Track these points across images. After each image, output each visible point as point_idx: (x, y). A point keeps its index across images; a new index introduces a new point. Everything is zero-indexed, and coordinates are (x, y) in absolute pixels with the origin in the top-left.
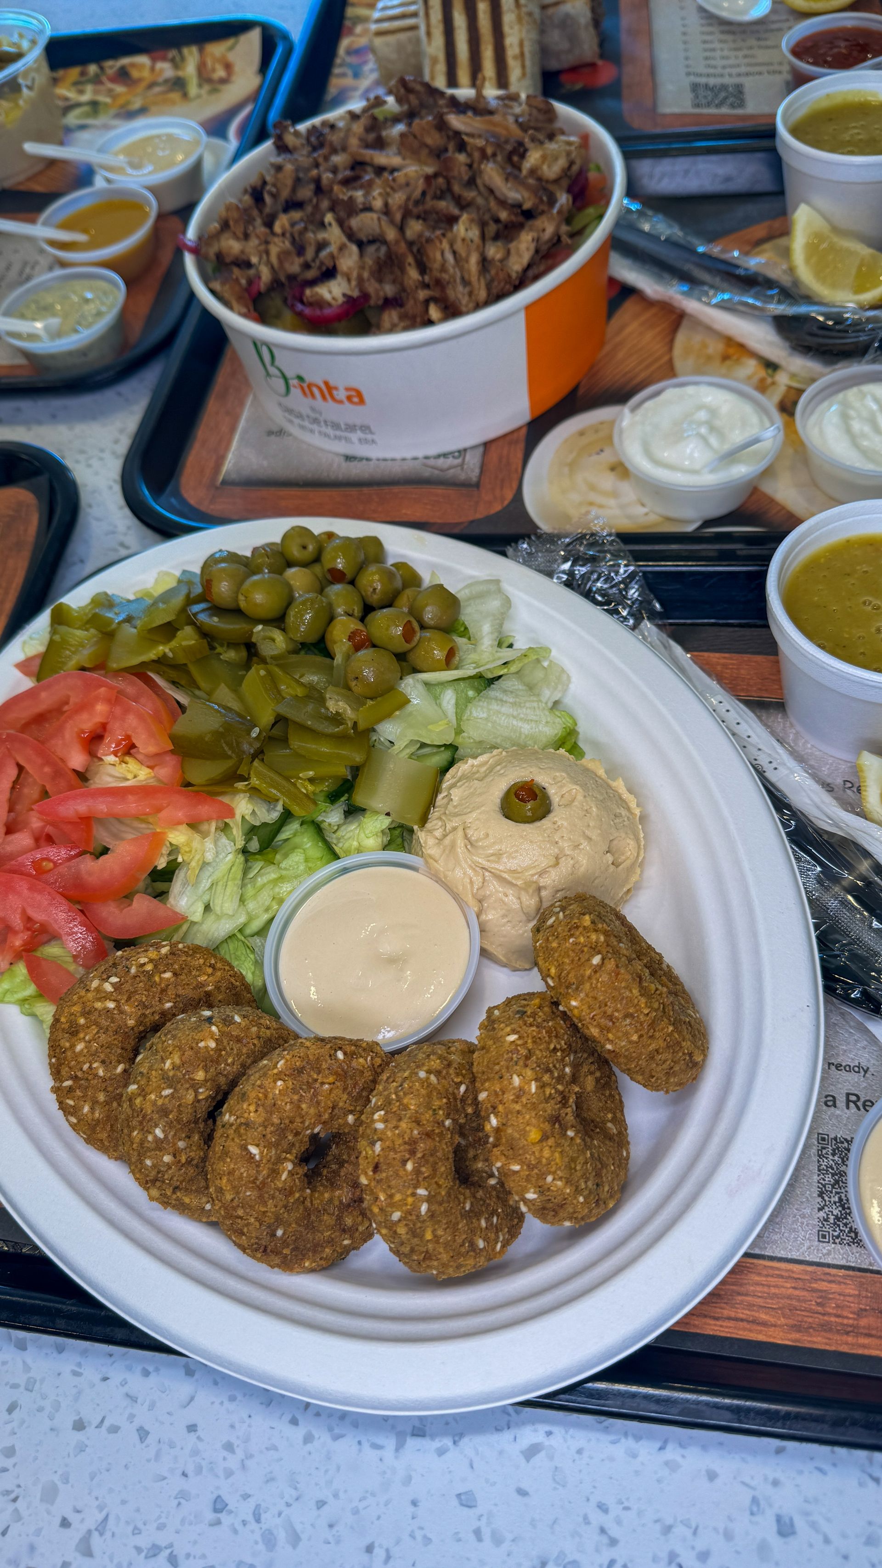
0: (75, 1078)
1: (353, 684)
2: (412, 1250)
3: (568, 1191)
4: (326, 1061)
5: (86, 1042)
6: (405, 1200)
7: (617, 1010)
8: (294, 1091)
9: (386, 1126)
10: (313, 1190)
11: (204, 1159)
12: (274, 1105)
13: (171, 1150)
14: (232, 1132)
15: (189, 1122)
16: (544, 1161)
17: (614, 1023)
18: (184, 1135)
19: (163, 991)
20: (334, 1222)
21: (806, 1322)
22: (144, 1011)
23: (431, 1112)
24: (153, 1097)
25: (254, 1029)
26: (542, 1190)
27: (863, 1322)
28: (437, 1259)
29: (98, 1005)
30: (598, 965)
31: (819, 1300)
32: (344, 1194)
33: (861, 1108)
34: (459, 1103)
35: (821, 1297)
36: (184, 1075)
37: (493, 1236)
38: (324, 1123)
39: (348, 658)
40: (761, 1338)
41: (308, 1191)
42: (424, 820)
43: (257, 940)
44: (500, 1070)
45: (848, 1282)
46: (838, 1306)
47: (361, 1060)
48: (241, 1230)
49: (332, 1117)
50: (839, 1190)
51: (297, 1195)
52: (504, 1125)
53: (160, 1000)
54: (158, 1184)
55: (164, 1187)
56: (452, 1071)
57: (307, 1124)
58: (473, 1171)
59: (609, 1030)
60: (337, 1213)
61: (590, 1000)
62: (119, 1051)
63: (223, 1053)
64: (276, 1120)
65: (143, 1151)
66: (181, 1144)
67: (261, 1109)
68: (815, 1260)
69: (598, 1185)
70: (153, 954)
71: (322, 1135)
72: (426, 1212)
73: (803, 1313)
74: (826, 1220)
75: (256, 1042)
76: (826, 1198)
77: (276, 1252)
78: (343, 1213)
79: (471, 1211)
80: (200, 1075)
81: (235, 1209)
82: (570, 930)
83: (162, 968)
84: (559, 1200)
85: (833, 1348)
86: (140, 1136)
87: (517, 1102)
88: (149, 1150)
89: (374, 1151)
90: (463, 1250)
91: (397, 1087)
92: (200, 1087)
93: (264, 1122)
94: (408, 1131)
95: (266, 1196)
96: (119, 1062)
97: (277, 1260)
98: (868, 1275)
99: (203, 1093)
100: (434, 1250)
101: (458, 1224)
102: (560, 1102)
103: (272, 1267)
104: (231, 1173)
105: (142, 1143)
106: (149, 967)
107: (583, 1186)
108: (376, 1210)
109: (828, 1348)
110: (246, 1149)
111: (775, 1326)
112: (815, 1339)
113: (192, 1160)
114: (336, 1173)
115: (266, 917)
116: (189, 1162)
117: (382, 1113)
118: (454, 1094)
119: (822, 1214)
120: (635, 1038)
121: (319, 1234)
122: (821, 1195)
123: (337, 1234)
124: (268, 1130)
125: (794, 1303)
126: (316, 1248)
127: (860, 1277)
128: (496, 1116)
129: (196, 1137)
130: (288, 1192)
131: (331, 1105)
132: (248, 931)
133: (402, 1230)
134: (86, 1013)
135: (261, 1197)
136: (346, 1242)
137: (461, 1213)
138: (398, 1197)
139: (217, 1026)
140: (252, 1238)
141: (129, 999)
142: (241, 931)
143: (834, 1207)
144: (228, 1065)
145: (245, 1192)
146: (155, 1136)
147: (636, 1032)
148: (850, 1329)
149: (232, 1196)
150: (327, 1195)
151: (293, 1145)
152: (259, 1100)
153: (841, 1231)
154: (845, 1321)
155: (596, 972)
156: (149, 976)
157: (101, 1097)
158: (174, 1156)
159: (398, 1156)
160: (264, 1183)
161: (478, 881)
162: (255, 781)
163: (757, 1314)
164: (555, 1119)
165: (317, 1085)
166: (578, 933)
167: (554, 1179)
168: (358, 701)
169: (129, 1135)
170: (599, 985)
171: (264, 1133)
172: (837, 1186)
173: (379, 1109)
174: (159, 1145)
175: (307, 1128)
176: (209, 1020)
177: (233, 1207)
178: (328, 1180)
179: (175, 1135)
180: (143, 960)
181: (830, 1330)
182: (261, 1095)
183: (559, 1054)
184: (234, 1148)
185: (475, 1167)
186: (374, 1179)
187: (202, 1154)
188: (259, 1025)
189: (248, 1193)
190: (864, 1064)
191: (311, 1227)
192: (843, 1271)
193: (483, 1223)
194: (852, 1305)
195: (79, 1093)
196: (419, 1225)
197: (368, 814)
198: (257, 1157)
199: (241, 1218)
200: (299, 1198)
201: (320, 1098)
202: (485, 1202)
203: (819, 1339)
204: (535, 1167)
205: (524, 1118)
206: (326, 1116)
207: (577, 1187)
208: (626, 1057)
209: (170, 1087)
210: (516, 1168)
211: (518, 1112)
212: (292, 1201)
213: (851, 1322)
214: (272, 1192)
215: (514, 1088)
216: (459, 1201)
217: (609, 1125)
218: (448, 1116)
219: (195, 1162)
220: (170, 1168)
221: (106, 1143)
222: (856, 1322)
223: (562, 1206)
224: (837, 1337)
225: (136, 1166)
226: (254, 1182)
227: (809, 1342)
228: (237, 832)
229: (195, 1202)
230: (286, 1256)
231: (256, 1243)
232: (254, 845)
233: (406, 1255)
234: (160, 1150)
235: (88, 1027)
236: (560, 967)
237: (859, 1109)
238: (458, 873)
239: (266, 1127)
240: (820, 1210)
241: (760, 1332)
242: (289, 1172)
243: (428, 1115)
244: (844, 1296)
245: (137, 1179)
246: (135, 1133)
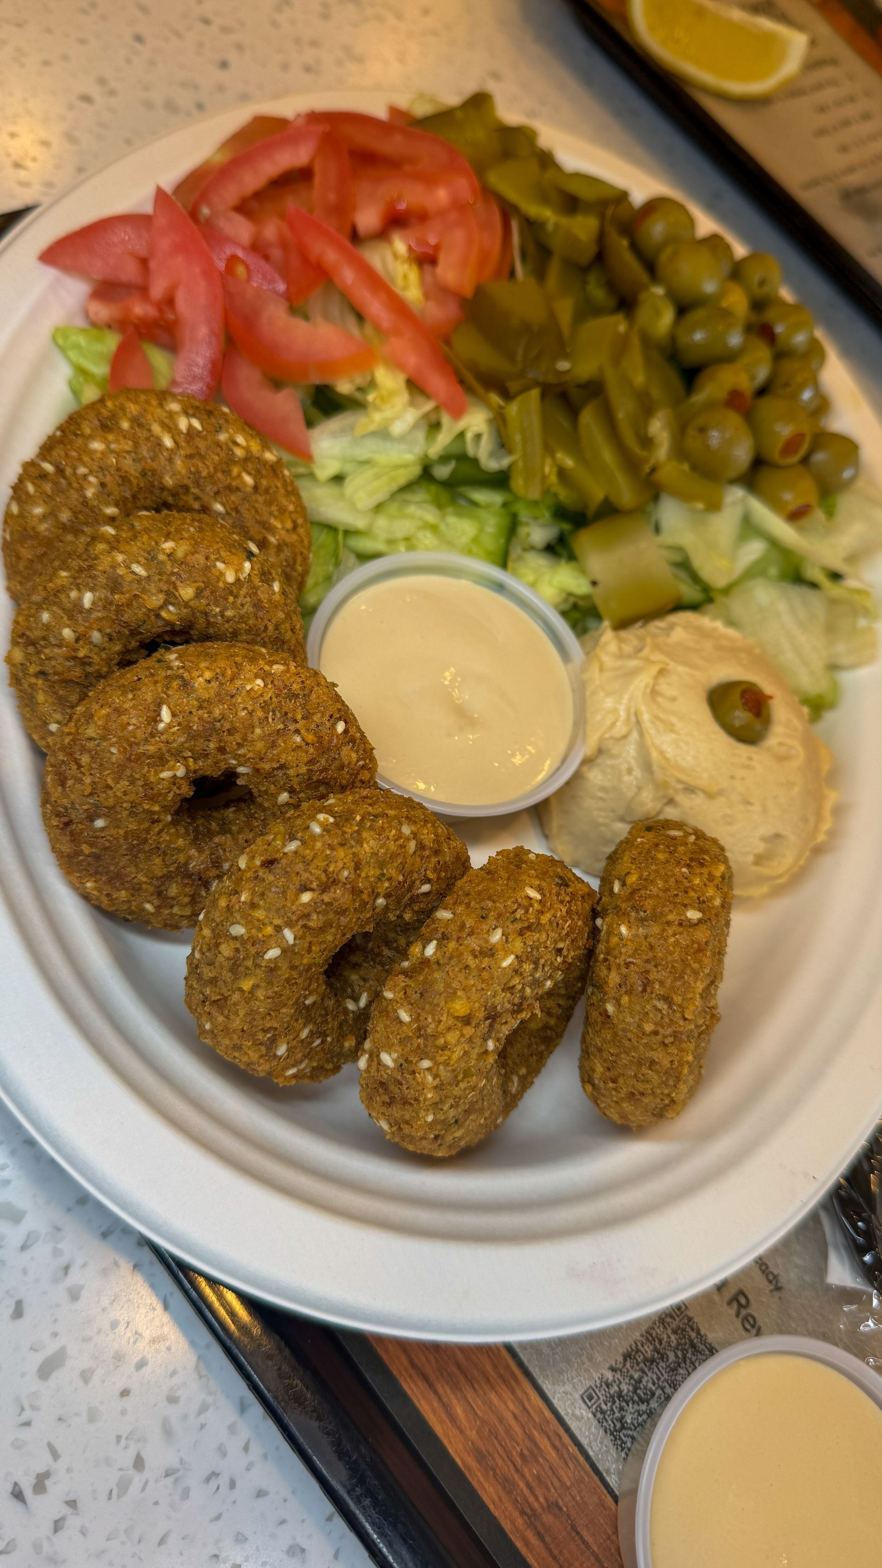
0: (60, 471)
1: (692, 432)
2: (213, 981)
3: (430, 1096)
4: (323, 716)
5: (108, 447)
6: (264, 924)
7: (662, 983)
8: (265, 707)
9: (322, 836)
10: (174, 823)
11: (100, 676)
12: (232, 697)
13: (81, 629)
14: (164, 674)
15: (127, 624)
16: (441, 1041)
17: (644, 990)
18: (108, 631)
19: (230, 489)
20: (160, 874)
21: (494, 1459)
22: (191, 485)
23: (378, 872)
24: (120, 558)
25: (281, 615)
26: (405, 1066)
27: (548, 1518)
28: (227, 1017)
29: (156, 428)
30: (689, 920)
31: (526, 1452)
32: (197, 861)
33: (741, 1316)
34: (408, 896)
35: (531, 1451)
36: (173, 574)
37: (299, 1056)
38: (257, 771)
39: (710, 405)
40: (438, 1429)
41: (169, 818)
42: (622, 625)
43: (352, 559)
44: (489, 910)
45: (571, 1464)
46: (538, 1478)
47: (354, 756)
48: (66, 778)
49: (269, 775)
50: (646, 1370)
51: (156, 808)
52: (438, 963)
53: (217, 493)
54: (31, 649)
55: (34, 659)
56: (434, 860)
57: (240, 752)
58: (341, 975)
59: (629, 992)
60: (172, 869)
61: (644, 943)
62: (128, 494)
63: (231, 599)
64: (217, 712)
65: (53, 598)
66: (96, 636)
67: (214, 684)
68: (560, 1410)
69: (456, 1121)
70: (255, 447)
71: (240, 782)
72: (270, 960)
73: (499, 1448)
74: (608, 1385)
75: (271, 628)
76: (628, 1365)
77: (75, 838)
78: (177, 875)
79: (307, 1008)
80: (187, 592)
81: (83, 749)
82: (691, 860)
83: (250, 466)
84: (410, 1094)
85: (496, 1514)
86: (65, 582)
87: (475, 957)
88: (60, 605)
89: (284, 845)
90: (260, 1036)
91: (369, 814)
92: (173, 604)
93: (204, 701)
94: (340, 864)
95: (128, 772)
96: (117, 505)
97: (66, 848)
98: (596, 1479)
99: (171, 613)
100: (235, 1004)
101: (285, 1005)
102: (514, 1005)
103: (54, 849)
104: (119, 711)
105: (62, 590)
106: (239, 452)
107: (446, 1107)
108: (223, 903)
109: (491, 1507)
110: (159, 706)
111: (461, 1431)
112: (487, 1485)
113: (90, 664)
114: (210, 834)
115: (380, 546)
116: (84, 662)
117: (332, 820)
118: (413, 882)
119: (609, 1375)
120: (649, 1027)
121: (133, 869)
122: (627, 1356)
123: (151, 889)
124: (200, 712)
125: (501, 1430)
126: (116, 879)
127: (585, 1472)
128: (439, 947)
129: (118, 648)
130: (151, 793)
131: (283, 761)
132: (354, 542)
133: (226, 950)
134: (137, 422)
135: (121, 768)
136: (149, 907)
137: (298, 999)
138: (260, 914)
139: (252, 568)
140: (68, 797)
141: (190, 457)
142: (347, 533)
143: (627, 1380)
144: (222, 616)
145: (112, 745)
146: (80, 599)
147: (656, 1024)
148: (528, 1511)
149: (93, 735)
150: (180, 842)
151: (206, 756)
152: (223, 675)
153: (612, 1410)
154: (531, 1499)
155: (680, 924)
156: (231, 459)
157: (65, 516)
158: (77, 640)
159: (305, 876)
160: (139, 758)
161: (620, 729)
162: (513, 409)
163: (454, 1401)
164: (492, 1017)
165: (292, 727)
166: (698, 871)
167: (428, 1069)
168: (680, 452)
169: (56, 570)
170: (672, 940)
171: (194, 710)
172: (648, 1364)
173: (329, 811)
174: (75, 611)
175: (236, 757)
176: (250, 555)
177: (83, 746)
178: (196, 830)
179: (100, 619)
180: (240, 439)
181: (509, 1493)
182: (229, 672)
183: (559, 959)
184: (148, 694)
185: (346, 973)
186: (256, 871)
187: (105, 669)
188: (288, 616)
189: (114, 750)
190: (783, 1281)
191: (134, 852)
192: (576, 1449)
193: (304, 1034)
194: (553, 1490)
195: (48, 487)
196: (249, 963)
197: (574, 564)
198: (161, 726)
199: (80, 766)
200: (154, 813)
201: (280, 742)
202: (327, 1015)
203: (491, 1490)
204: (426, 1037)
205: (466, 978)
206: (267, 766)
207: (441, 1102)
208: (616, 1034)
209: (146, 567)
210: (405, 1016)
211: (467, 967)
212: (146, 807)
213: (536, 1505)
214: (137, 776)
215: (487, 941)
216: (309, 986)
217: (515, 1079)
218: (387, 896)
219: (89, 669)
220: (60, 646)
221: (21, 567)
222: (540, 1510)
223: (405, 1102)
224: (510, 1507)
225: (29, 608)
226: (131, 745)
227: (479, 1482)
228: (443, 440)
229: (46, 708)
230: (78, 853)
231: (66, 808)
232: (443, 472)
233: (200, 978)
234: (71, 617)
235: (125, 437)
236: (646, 881)
237: (738, 1315)
238: (609, 703)
239: (200, 707)
240: (613, 1369)
241: (442, 1422)
242: (175, 776)
243: (373, 872)
244: (554, 1473)
245: (16, 622)
246: (64, 574)
